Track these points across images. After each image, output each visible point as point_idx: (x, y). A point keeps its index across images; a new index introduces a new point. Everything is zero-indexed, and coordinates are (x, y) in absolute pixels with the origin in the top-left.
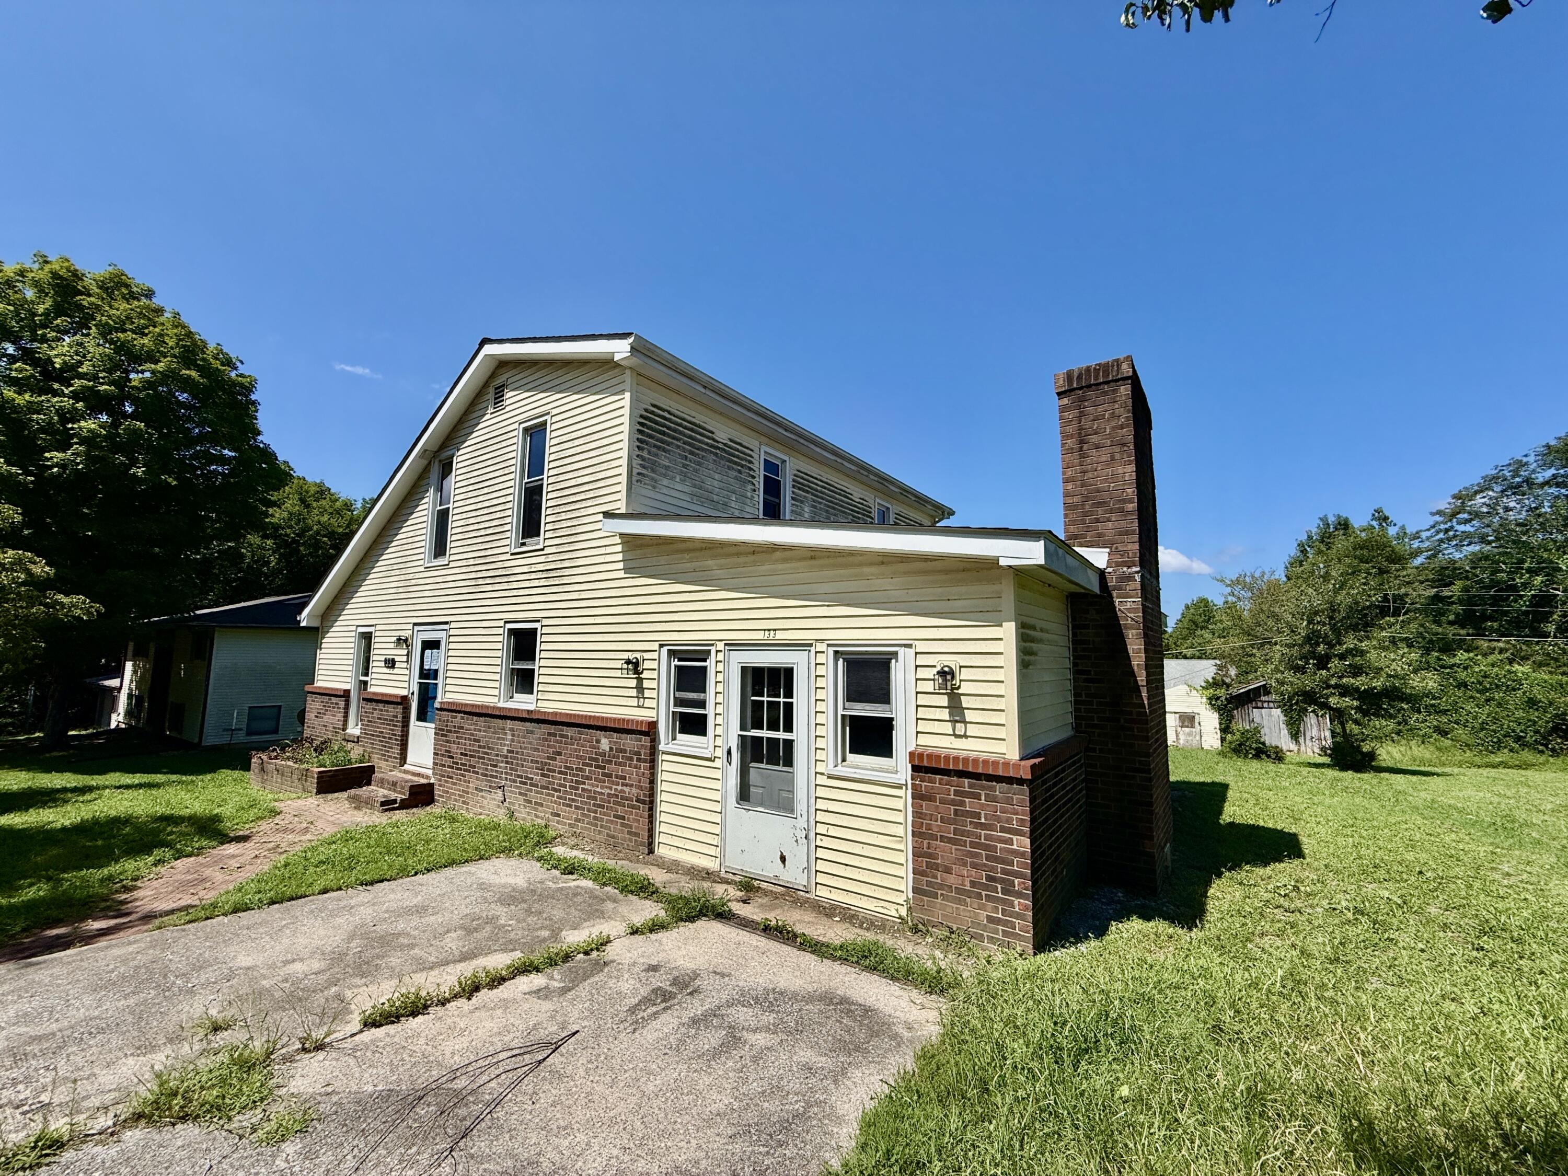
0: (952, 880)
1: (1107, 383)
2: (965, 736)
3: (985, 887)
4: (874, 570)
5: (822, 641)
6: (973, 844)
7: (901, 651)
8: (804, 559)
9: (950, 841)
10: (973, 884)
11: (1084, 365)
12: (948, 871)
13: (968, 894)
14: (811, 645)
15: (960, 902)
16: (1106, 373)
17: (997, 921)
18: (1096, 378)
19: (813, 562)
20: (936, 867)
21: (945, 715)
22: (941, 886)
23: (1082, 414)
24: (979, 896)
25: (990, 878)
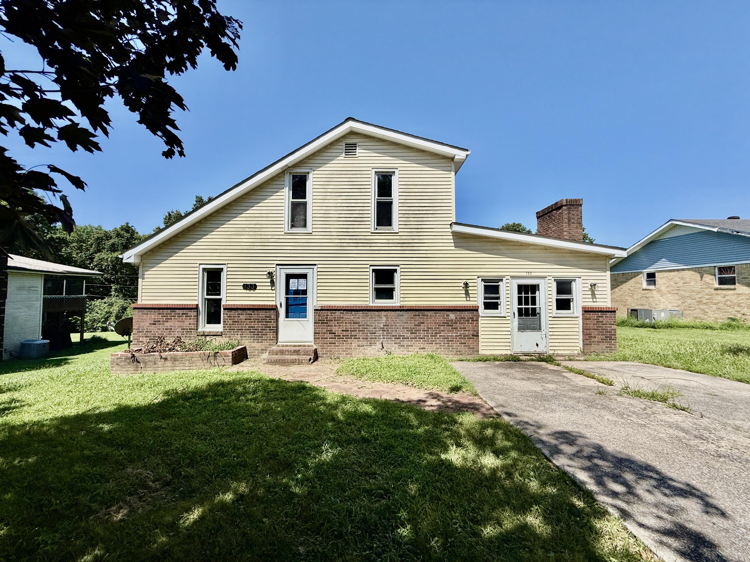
0: (596, 339)
1: (576, 205)
2: (596, 302)
3: (605, 339)
4: (568, 255)
5: (551, 276)
6: (602, 329)
7: (577, 279)
8: (543, 249)
9: (595, 329)
10: (602, 339)
11: (571, 198)
12: (595, 337)
13: (600, 342)
14: (546, 277)
15: (598, 345)
16: (576, 202)
17: (608, 347)
18: (574, 203)
19: (545, 251)
20: (592, 337)
21: (590, 296)
22: (593, 342)
23: (569, 213)
24: (603, 342)
25: (606, 337)
